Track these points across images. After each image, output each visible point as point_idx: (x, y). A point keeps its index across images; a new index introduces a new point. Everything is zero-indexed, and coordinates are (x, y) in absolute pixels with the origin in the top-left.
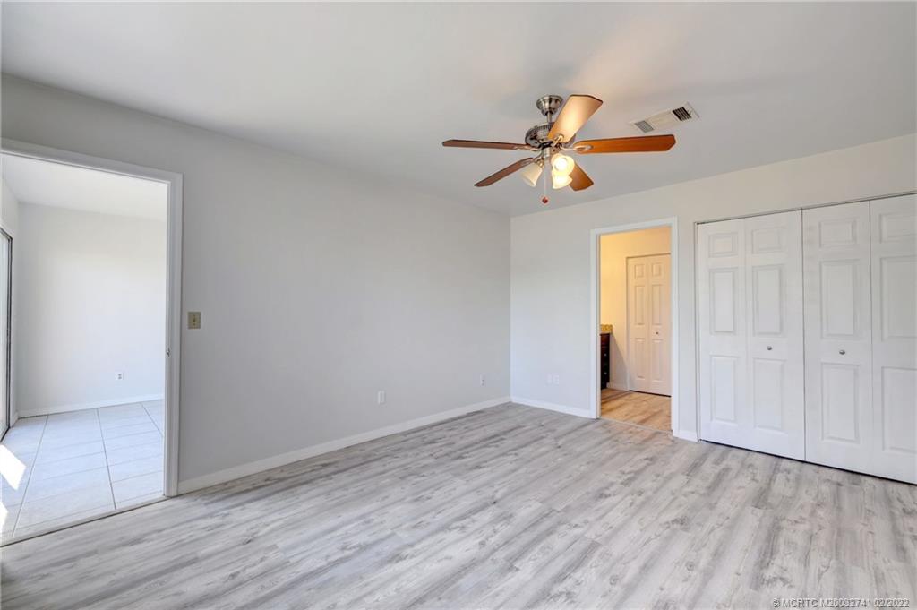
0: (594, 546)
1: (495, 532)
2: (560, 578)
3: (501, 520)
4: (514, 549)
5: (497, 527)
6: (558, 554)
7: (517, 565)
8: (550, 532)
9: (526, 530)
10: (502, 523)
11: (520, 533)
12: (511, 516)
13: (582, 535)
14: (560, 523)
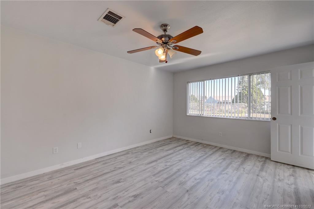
0: (154, 175)
1: (184, 178)
2: (166, 168)
3: (183, 182)
4: (178, 174)
5: (184, 180)
6: (166, 173)
7: (177, 170)
8: (167, 179)
9: (174, 179)
10: (183, 181)
11: (176, 178)
12: (180, 184)
13: (156, 178)
14: (162, 182)
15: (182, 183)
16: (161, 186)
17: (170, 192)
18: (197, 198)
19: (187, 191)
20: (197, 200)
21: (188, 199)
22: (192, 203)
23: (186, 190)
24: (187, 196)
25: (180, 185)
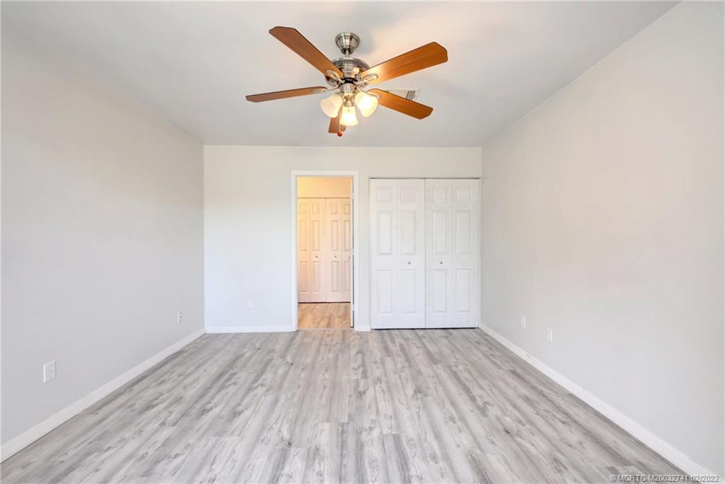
0: (397, 439)
1: (320, 475)
3: (314, 459)
5: (317, 468)
6: (385, 462)
8: (360, 446)
9: (342, 456)
10: (317, 462)
12: (318, 449)
13: (382, 434)
14: (359, 434)
15: (315, 455)
16: (348, 423)
17: (320, 424)
18: (262, 441)
19: (290, 444)
20: (262, 438)
21: (280, 431)
22: (269, 429)
23: (293, 444)
24: (286, 435)
25: (313, 448)
